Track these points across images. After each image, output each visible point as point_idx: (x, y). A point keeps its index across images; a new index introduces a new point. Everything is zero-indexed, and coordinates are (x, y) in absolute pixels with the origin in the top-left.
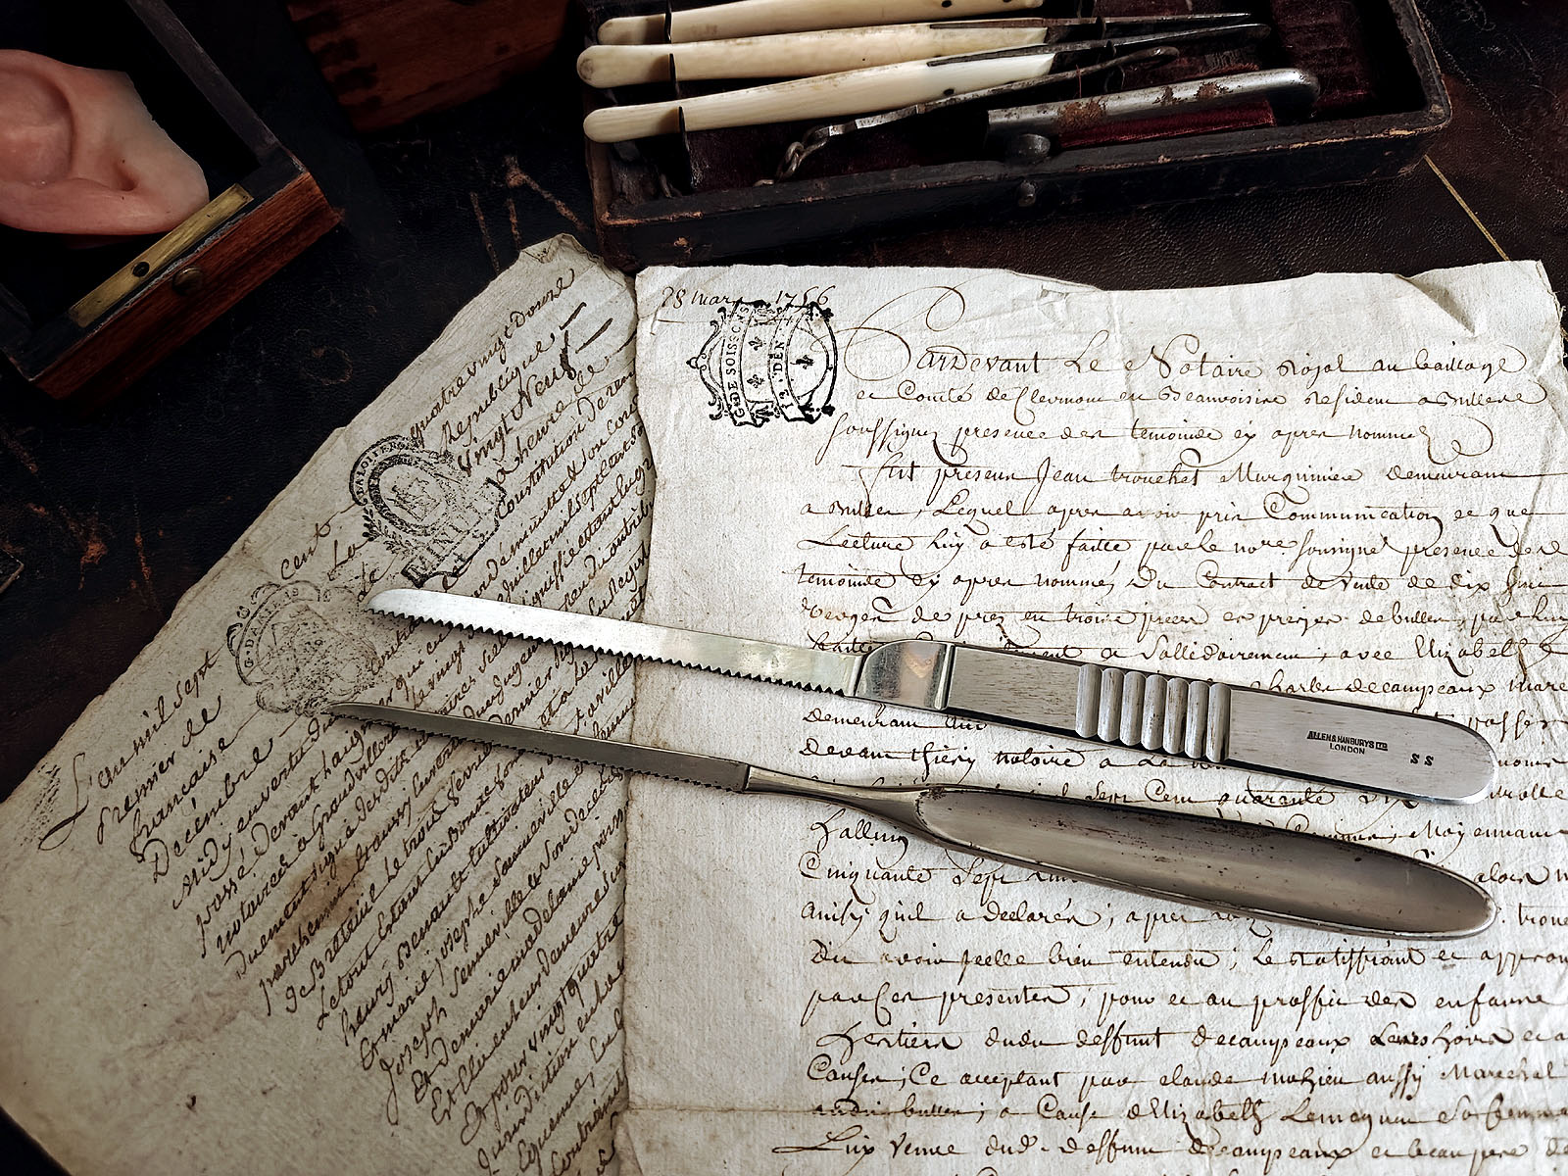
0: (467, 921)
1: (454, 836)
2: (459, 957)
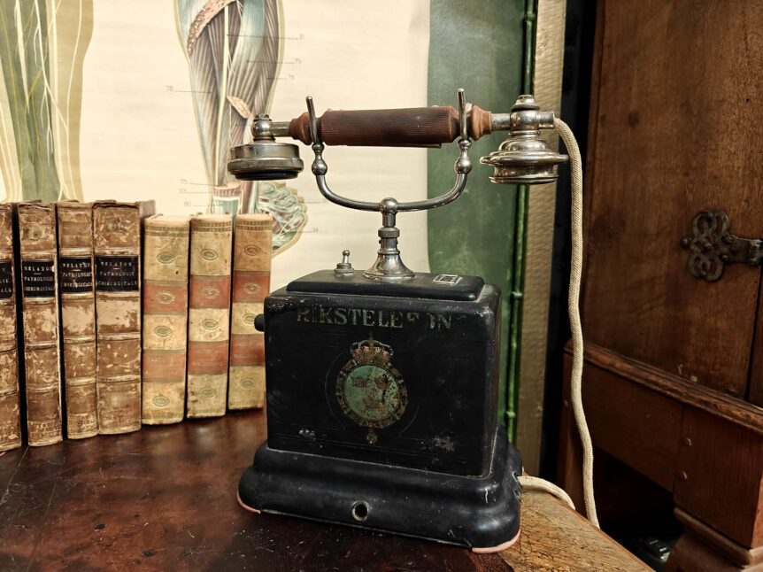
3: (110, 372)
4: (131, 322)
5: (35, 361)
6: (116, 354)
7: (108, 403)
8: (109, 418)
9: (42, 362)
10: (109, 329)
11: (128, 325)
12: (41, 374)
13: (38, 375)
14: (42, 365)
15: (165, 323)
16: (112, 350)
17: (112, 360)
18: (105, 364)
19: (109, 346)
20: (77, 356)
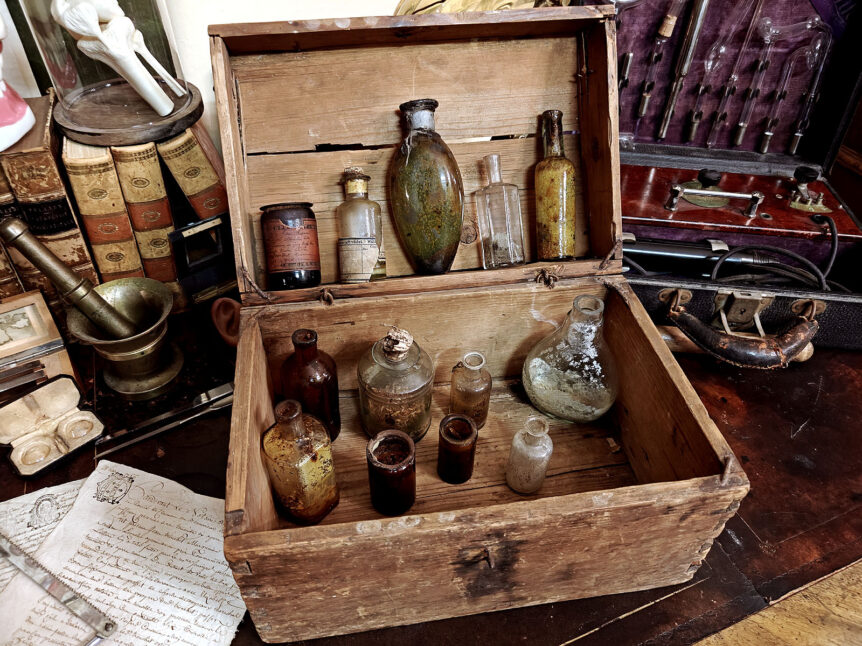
4: (79, 256)
11: (77, 259)
15: (116, 250)
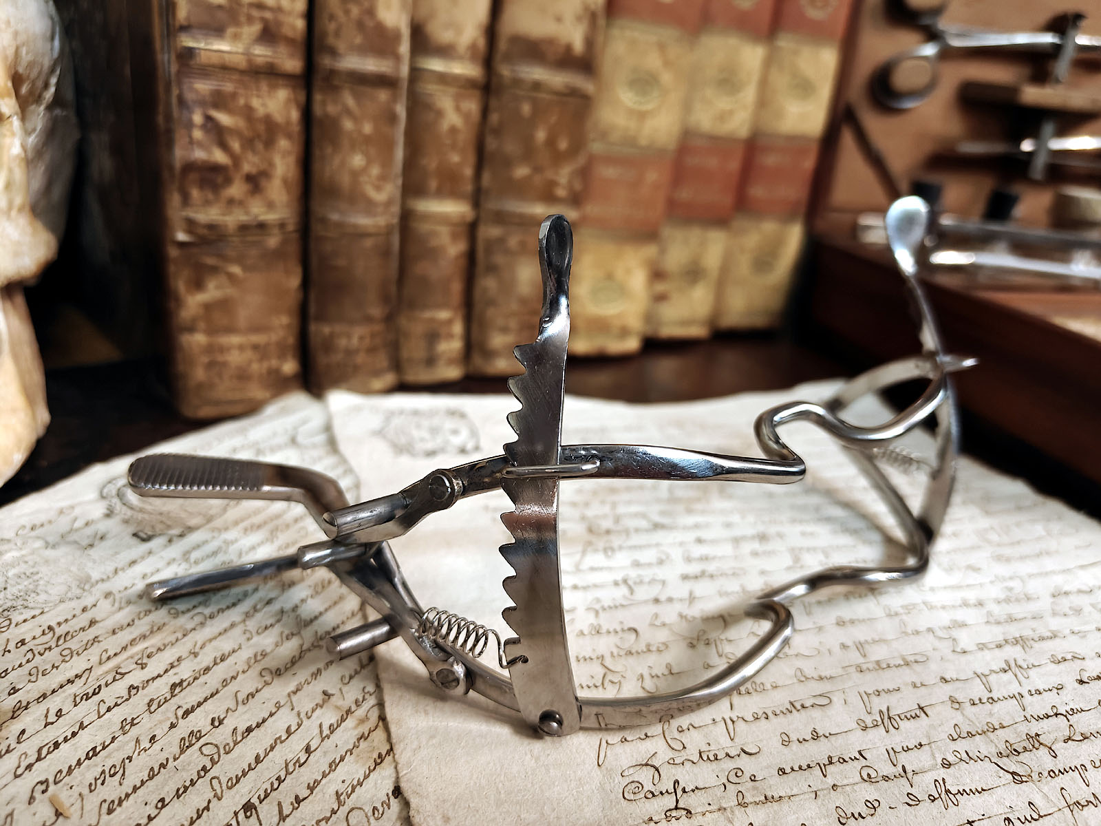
0: (130, 758)
1: (133, 692)
2: (111, 790)
3: (521, 190)
4: (587, 41)
5: (348, 125)
6: (541, 135)
7: (508, 286)
8: (505, 330)
9: (368, 128)
10: (534, 50)
11: (578, 48)
12: (364, 170)
13: (355, 174)
14: (367, 140)
15: (653, 61)
16: (532, 122)
17: (529, 153)
18: (508, 163)
19: (526, 109)
20: (445, 125)
